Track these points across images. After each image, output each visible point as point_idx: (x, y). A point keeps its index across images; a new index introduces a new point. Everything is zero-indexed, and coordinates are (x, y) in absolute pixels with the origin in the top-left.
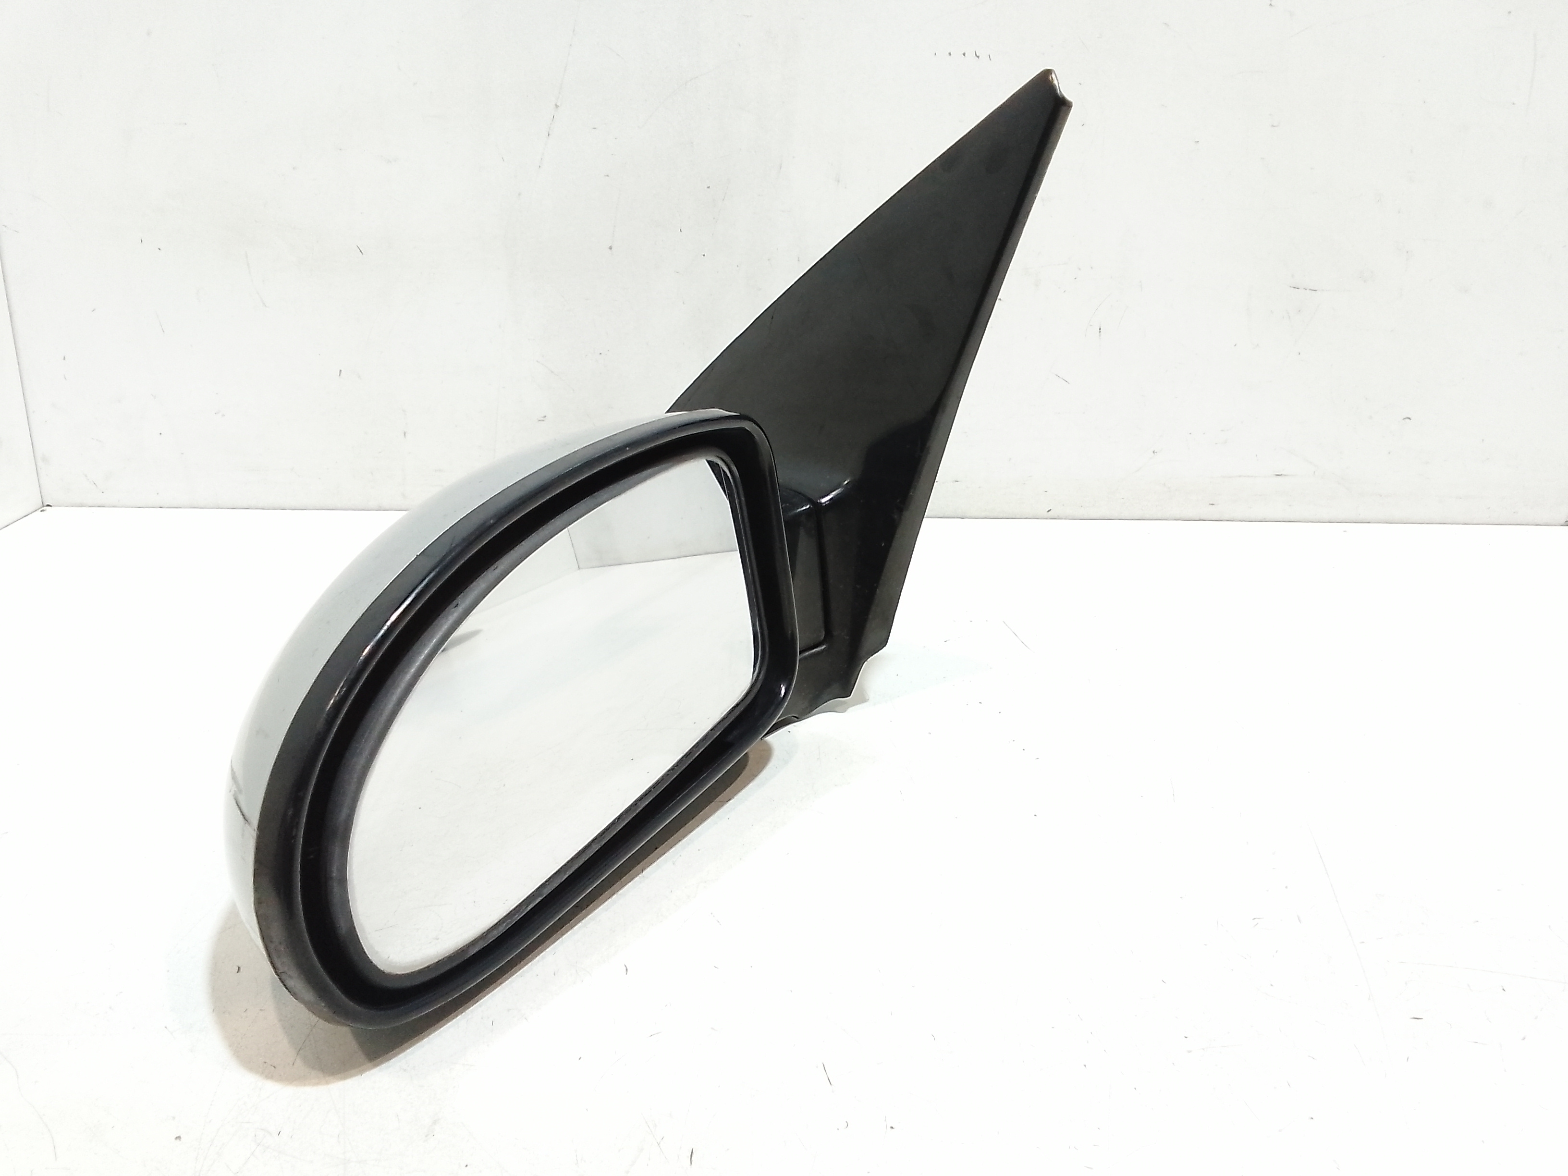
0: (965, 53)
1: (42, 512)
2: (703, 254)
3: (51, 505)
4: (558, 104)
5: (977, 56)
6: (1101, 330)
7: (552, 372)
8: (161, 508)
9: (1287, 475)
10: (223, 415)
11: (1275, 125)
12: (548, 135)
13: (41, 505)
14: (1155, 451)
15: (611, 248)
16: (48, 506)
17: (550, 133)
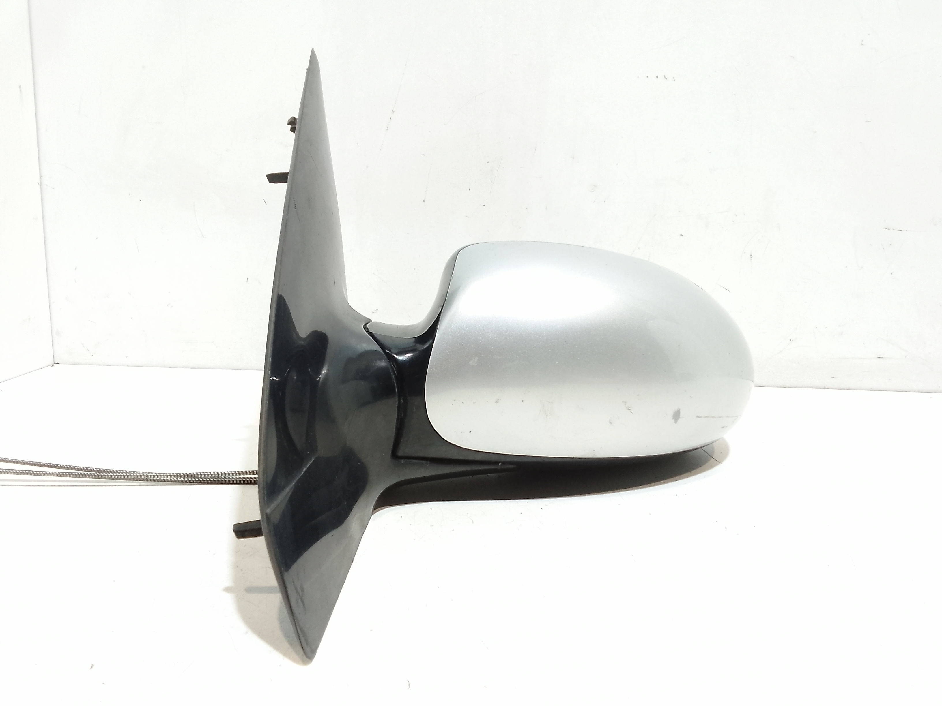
0: (658, 76)
1: (53, 367)
2: (484, 205)
3: (59, 363)
4: (394, 110)
5: (666, 78)
6: (752, 256)
7: (383, 281)
8: (128, 366)
9: (888, 358)
10: (172, 307)
11: (868, 121)
12: (387, 129)
13: (53, 363)
14: (791, 340)
15: (424, 201)
16: (57, 363)
17: (388, 128)
